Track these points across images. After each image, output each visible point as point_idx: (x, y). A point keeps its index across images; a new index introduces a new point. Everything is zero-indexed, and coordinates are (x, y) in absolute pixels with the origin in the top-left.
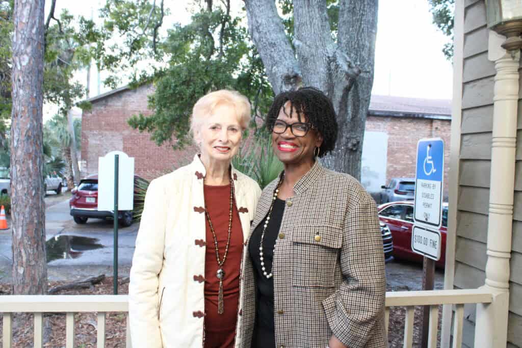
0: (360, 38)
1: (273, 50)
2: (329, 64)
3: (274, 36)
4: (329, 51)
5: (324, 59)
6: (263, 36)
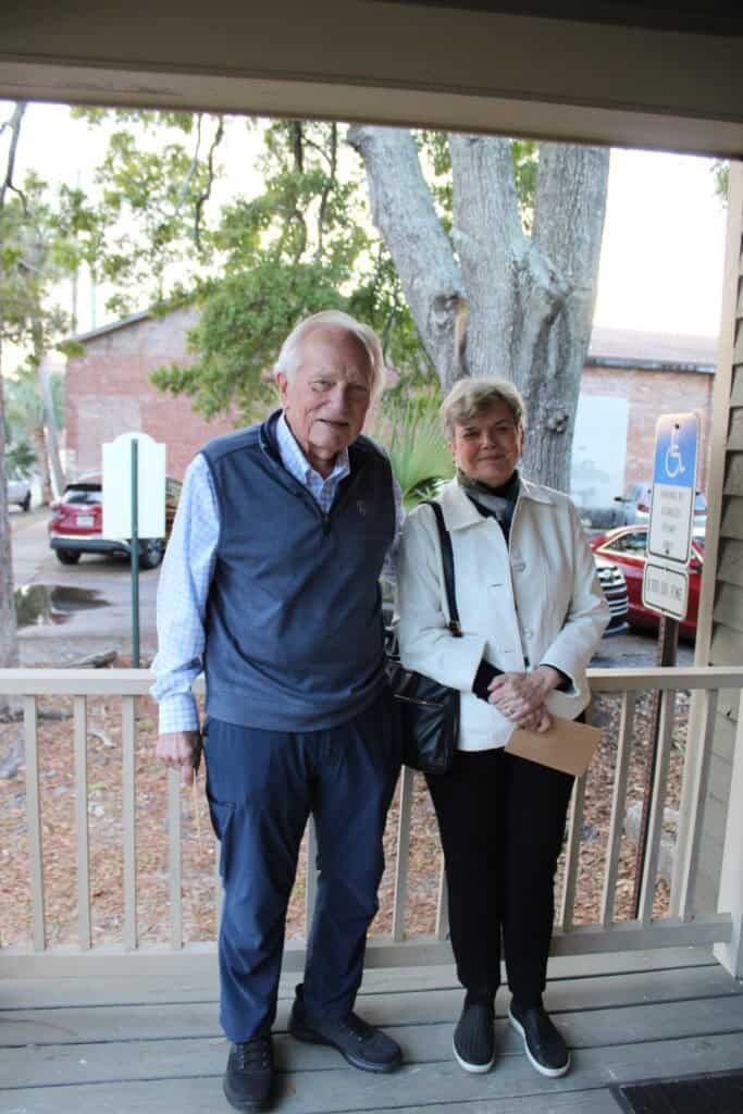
0: (573, 227)
1: (414, 247)
2: (516, 275)
3: (416, 221)
4: (516, 253)
5: (507, 264)
6: (397, 221)
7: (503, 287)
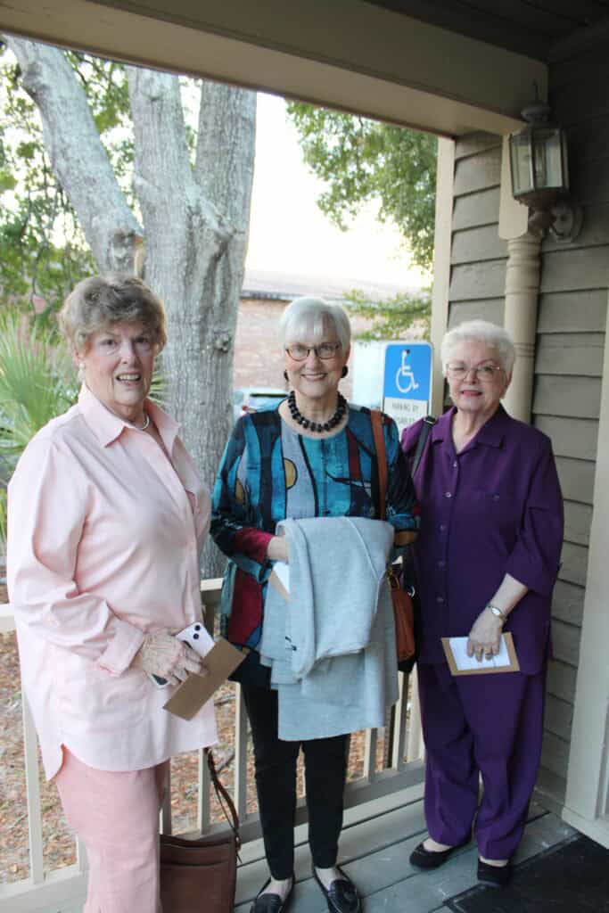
0: (230, 179)
1: (91, 189)
2: (190, 218)
3: (91, 166)
4: (189, 197)
5: (183, 208)
6: (74, 165)
7: (179, 227)
